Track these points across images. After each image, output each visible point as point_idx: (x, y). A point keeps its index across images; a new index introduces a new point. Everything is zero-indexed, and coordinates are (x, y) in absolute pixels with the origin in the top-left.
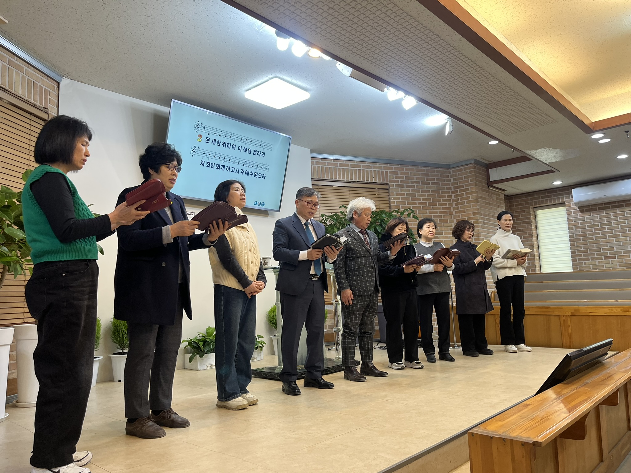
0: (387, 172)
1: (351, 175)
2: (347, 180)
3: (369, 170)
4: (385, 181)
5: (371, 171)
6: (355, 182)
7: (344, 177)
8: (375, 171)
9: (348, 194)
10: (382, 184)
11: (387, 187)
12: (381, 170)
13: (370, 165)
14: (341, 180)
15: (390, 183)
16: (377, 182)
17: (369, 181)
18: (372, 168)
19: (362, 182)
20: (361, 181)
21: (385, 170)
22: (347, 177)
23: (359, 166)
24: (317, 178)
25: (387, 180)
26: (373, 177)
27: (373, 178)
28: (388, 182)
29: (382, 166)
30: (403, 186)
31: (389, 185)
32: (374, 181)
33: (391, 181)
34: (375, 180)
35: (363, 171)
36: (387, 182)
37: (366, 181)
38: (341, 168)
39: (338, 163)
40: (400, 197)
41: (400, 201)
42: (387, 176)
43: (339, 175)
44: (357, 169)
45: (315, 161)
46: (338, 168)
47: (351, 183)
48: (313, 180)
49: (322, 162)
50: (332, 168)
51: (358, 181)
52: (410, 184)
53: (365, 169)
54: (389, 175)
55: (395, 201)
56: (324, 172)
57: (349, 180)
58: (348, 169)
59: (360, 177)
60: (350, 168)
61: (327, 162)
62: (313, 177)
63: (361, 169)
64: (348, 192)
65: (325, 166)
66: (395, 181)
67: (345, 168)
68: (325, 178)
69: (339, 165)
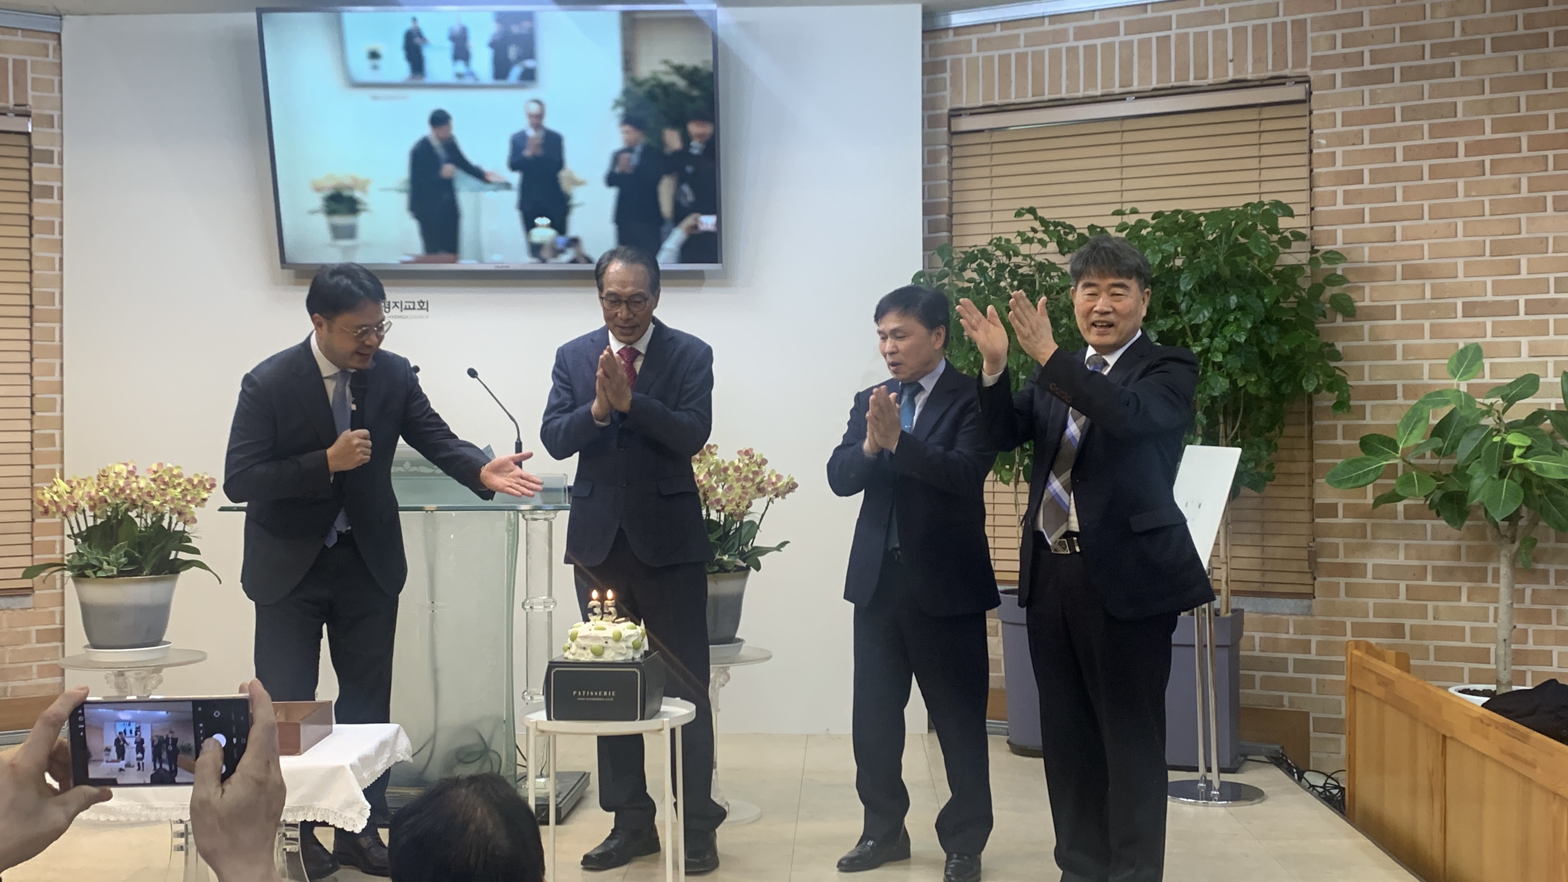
0: (1299, 25)
1: (1126, 67)
2: (1106, 91)
3: (1210, 29)
4: (1290, 65)
5: (1220, 36)
6: (1141, 96)
7: (1091, 80)
8: (1239, 32)
9: (1116, 150)
10: (1277, 81)
11: (1297, 92)
12: (1269, 21)
13: (1218, 7)
14: (1080, 94)
15: (1312, 75)
16: (1249, 77)
17: (1210, 80)
18: (1227, 19)
19: (1172, 88)
20: (1169, 85)
21: (1289, 19)
22: (1108, 78)
23: (1166, 23)
24: (980, 104)
25: (1300, 61)
26: (1230, 56)
27: (1231, 65)
28: (1307, 70)
30: (1387, 76)
31: (1309, 82)
32: (1231, 76)
33: (1319, 63)
34: (1236, 70)
35: (1182, 39)
36: (1299, 71)
37: (1192, 82)
38: (1082, 44)
39: (1071, 26)
40: (1367, 129)
41: (1367, 146)
42: (1300, 43)
43: (1072, 75)
44: (1154, 35)
45: (974, 38)
46: (1069, 49)
47: (1125, 99)
48: (966, 114)
49: (1002, 37)
50: (1042, 53)
51: (1155, 90)
52: (1428, 61)
53: (1191, 31)
54: (1310, 35)
55: (1339, 151)
56: (1008, 75)
57: (1117, 89)
58: (1113, 43)
59: (1163, 67)
60: (1122, 38)
61: (1022, 32)
62: (964, 102)
63: (1173, 33)
64: (1116, 138)
65: (1013, 52)
66: (1345, 60)
67: (1099, 42)
68: (1013, 99)
69: (1075, 34)
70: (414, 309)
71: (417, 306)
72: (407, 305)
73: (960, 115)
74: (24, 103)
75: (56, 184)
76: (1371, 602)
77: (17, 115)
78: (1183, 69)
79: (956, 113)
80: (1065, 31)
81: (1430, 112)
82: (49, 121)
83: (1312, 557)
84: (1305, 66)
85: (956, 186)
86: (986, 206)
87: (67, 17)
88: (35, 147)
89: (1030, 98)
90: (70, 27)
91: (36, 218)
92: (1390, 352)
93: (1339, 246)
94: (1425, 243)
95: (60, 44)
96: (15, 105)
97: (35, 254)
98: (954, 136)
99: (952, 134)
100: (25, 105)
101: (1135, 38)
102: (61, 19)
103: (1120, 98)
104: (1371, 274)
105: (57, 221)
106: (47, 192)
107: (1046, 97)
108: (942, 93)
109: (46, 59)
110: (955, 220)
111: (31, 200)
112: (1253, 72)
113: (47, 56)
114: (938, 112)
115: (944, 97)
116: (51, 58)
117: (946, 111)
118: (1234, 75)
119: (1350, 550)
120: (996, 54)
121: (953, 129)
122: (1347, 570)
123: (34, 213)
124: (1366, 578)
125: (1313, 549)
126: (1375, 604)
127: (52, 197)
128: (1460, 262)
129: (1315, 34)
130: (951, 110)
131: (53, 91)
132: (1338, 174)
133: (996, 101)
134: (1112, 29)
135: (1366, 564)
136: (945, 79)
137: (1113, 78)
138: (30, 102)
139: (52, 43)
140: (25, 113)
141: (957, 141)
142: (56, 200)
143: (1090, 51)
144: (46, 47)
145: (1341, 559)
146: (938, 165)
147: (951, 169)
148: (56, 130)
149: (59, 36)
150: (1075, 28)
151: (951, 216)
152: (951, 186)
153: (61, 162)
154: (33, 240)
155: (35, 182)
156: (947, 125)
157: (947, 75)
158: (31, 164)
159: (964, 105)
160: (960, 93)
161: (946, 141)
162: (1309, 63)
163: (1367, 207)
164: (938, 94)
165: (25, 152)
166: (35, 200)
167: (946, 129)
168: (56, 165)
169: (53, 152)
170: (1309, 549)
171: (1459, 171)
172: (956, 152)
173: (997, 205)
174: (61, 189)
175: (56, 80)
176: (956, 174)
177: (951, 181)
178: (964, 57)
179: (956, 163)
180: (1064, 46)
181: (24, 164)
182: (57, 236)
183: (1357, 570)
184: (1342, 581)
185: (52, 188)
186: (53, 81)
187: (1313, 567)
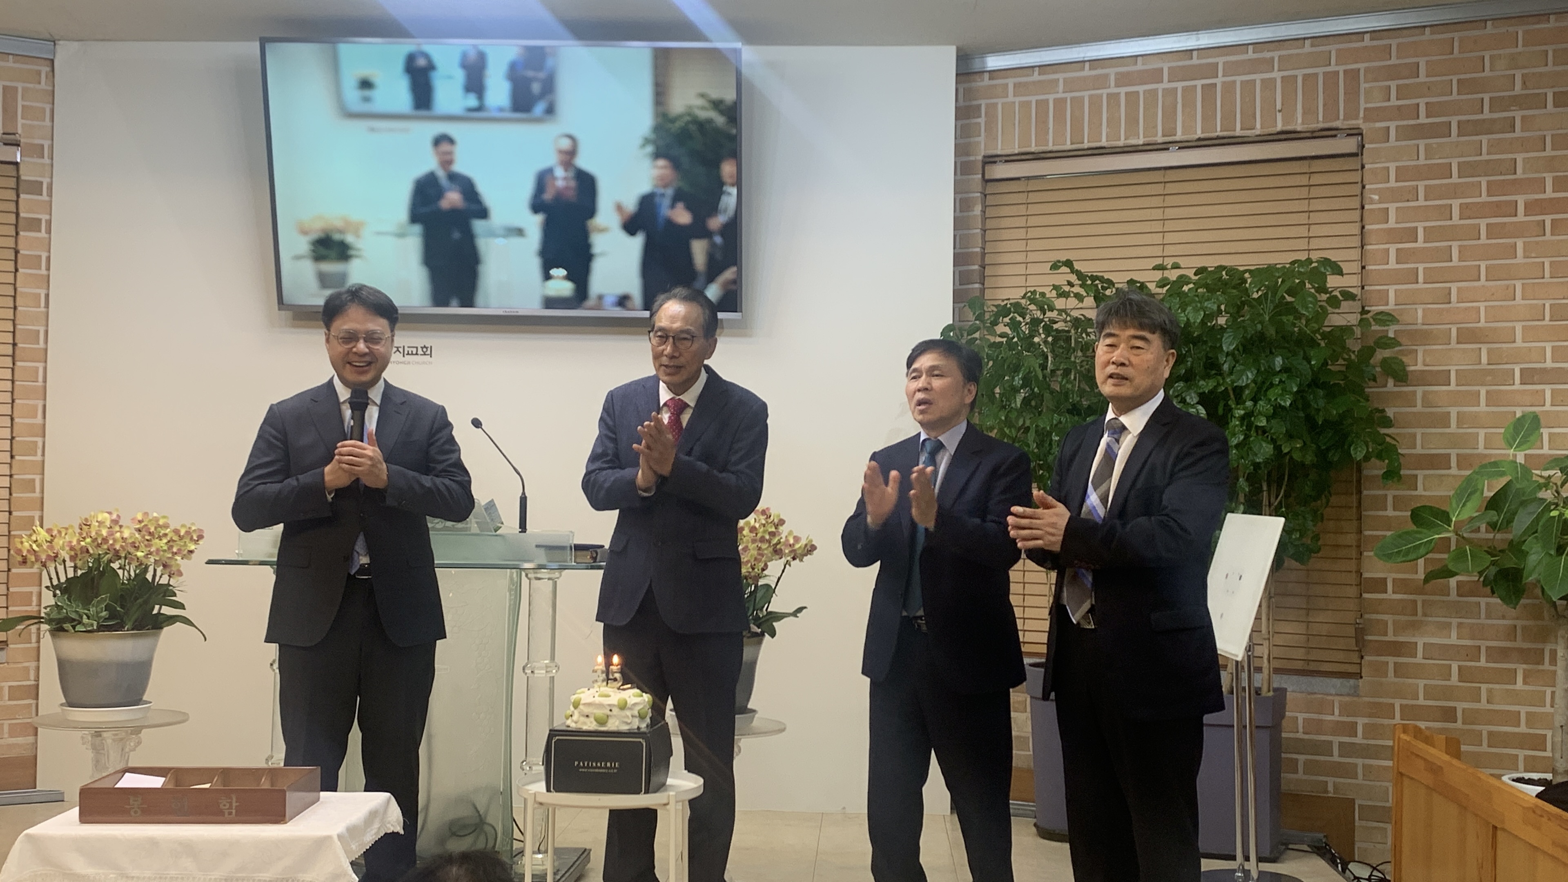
0: (1353, 76)
1: (1170, 115)
2: (1148, 140)
3: (1258, 77)
4: (1341, 117)
5: (1269, 85)
6: (1185, 146)
8: (1289, 81)
9: (1157, 201)
10: (1328, 133)
11: (1349, 145)
12: (1320, 70)
13: (1268, 55)
14: (1121, 143)
15: (1364, 127)
16: (1299, 129)
17: (1258, 131)
18: (1276, 68)
19: (1218, 138)
20: (1214, 135)
21: (1341, 69)
22: (1150, 126)
23: (1212, 70)
24: (1016, 152)
25: (1352, 113)
26: (1279, 107)
27: (1279, 116)
28: (1359, 122)
29: (1327, 48)
30: (1444, 130)
31: (1361, 134)
32: (1279, 127)
33: (1372, 115)
34: (1284, 122)
35: (1229, 88)
36: (1352, 123)
37: (1238, 132)
38: (1123, 90)
39: (1112, 72)
40: (1421, 185)
41: (1421, 202)
42: (1353, 93)
43: (1113, 122)
44: (1199, 83)
45: (1011, 82)
46: (1109, 95)
47: (1168, 149)
48: (1000, 161)
49: (1039, 82)
50: (1082, 98)
51: (1199, 139)
52: (1487, 115)
53: (1239, 79)
54: (1363, 86)
55: (1392, 207)
56: (1046, 122)
57: (1160, 139)
58: (1156, 91)
59: (1209, 117)
60: (1166, 85)
61: (1060, 76)
62: (1000, 149)
63: (1219, 81)
64: (1158, 189)
65: (1051, 97)
66: (1399, 112)
67: (1141, 89)
68: (1050, 147)
69: (1116, 79)
70: (417, 354)
71: (420, 352)
72: (410, 350)
73: (995, 162)
74: (14, 132)
75: (44, 217)
76: (1421, 683)
77: (5, 144)
78: (1228, 117)
79: (990, 160)
80: (1107, 76)
81: (1487, 168)
82: (39, 151)
83: (1360, 633)
84: (1357, 117)
85: (990, 235)
86: (1021, 257)
87: (61, 42)
88: (23, 178)
89: (1068, 146)
90: (64, 53)
91: (21, 252)
92: (1444, 419)
93: (1391, 307)
94: (1482, 306)
95: (53, 71)
96: (4, 134)
97: (19, 289)
98: (989, 184)
99: (986, 181)
100: (14, 134)
101: (1179, 85)
102: (55, 44)
103: (1164, 147)
104: (1424, 337)
105: (44, 255)
106: (34, 225)
107: (1086, 145)
108: (977, 139)
109: (37, 86)
110: (988, 272)
111: (17, 233)
112: (1303, 123)
113: (40, 83)
114: (972, 158)
115: (979, 143)
116: (43, 85)
117: (980, 158)
118: (1283, 126)
119: (1400, 628)
120: (1033, 99)
121: (987, 177)
122: (1396, 649)
123: (20, 247)
124: (1416, 657)
125: (1361, 626)
126: (1425, 685)
127: (40, 231)
128: (1519, 327)
129: (1367, 85)
130: (984, 157)
131: (44, 120)
132: (1390, 231)
133: (1033, 148)
134: (1156, 76)
135: (1416, 643)
136: (980, 123)
137: (1156, 127)
138: (20, 131)
139: (45, 69)
140: (14, 142)
141: (991, 188)
142: (43, 234)
143: (1132, 97)
144: (39, 73)
145: (1390, 637)
146: (971, 213)
147: (984, 219)
148: (46, 160)
149: (52, 61)
150: (1117, 74)
151: (983, 267)
152: (983, 236)
153: (50, 195)
154: (18, 274)
155: (22, 215)
156: (981, 172)
157: (982, 120)
158: (18, 196)
159: (999, 153)
160: (996, 138)
161: (980, 189)
162: (1362, 115)
163: (1421, 267)
164: (972, 140)
165: (12, 183)
166: (21, 233)
167: (980, 176)
168: (45, 197)
169: (41, 183)
170: (1357, 626)
171: (1519, 231)
172: (990, 200)
173: (1032, 257)
174: (49, 223)
175: (48, 107)
176: (989, 224)
177: (984, 231)
178: (1000, 101)
179: (990, 212)
180: (1105, 92)
181: (12, 195)
182: (43, 271)
183: (1408, 649)
184: (1391, 660)
185: (40, 220)
186: (44, 110)
187: (1361, 646)
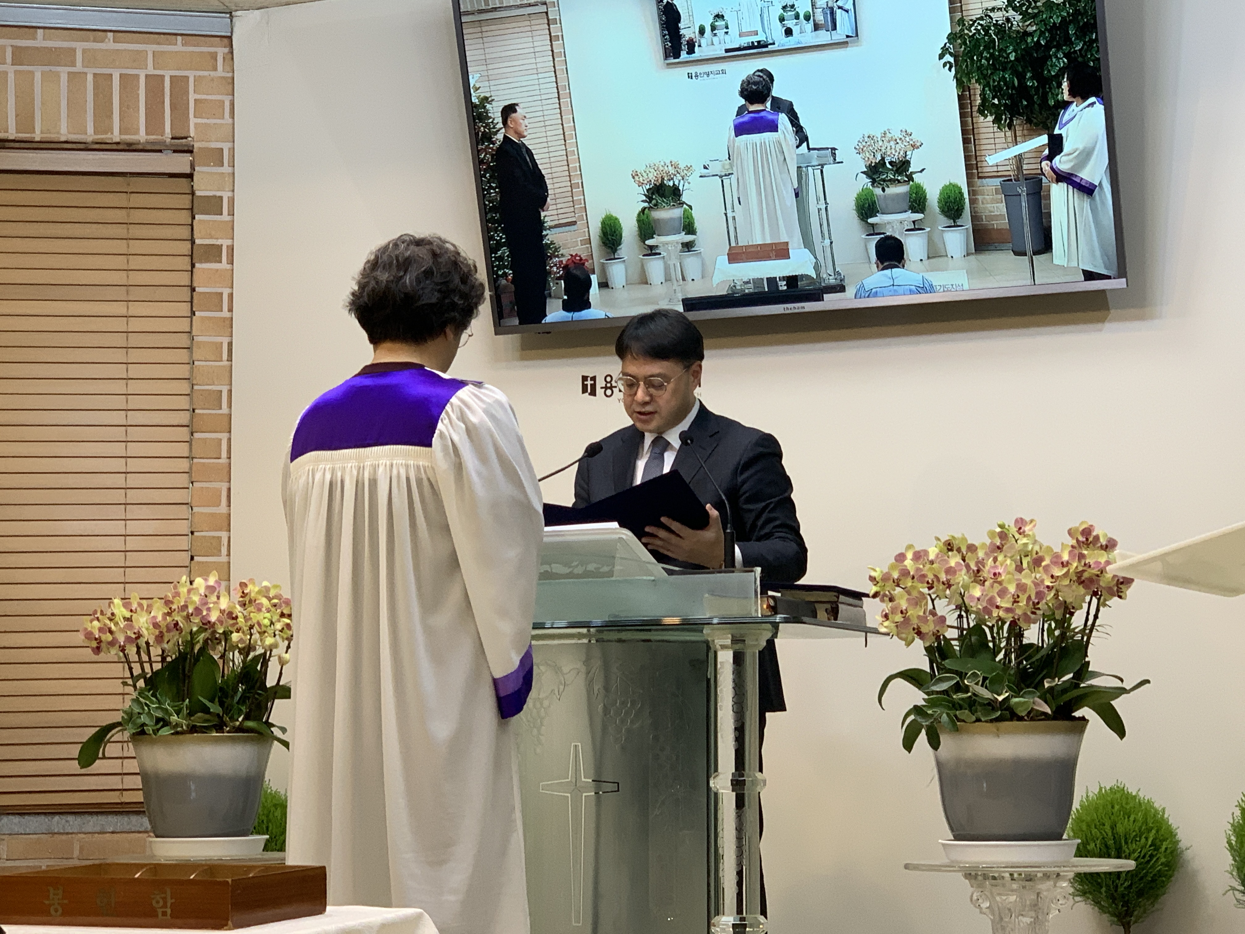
74: (186, 135)
75: (225, 243)
77: (174, 151)
82: (216, 157)
87: (239, 13)
88: (198, 193)
90: (244, 27)
91: (198, 290)
95: (232, 53)
96: (172, 138)
97: (197, 339)
100: (186, 138)
102: (231, 17)
105: (226, 292)
106: (214, 253)
109: (213, 73)
111: (193, 266)
113: (215, 69)
116: (221, 71)
123: (195, 284)
127: (220, 261)
131: (223, 118)
138: (192, 133)
139: (221, 51)
140: (186, 148)
142: (224, 265)
144: (214, 56)
148: (226, 169)
149: (230, 40)
153: (232, 213)
154: (195, 320)
155: (197, 242)
158: (193, 218)
165: (185, 201)
166: (197, 265)
168: (225, 217)
169: (221, 198)
174: (231, 249)
175: (227, 101)
181: (185, 217)
182: (225, 313)
185: (220, 247)
186: (222, 103)
